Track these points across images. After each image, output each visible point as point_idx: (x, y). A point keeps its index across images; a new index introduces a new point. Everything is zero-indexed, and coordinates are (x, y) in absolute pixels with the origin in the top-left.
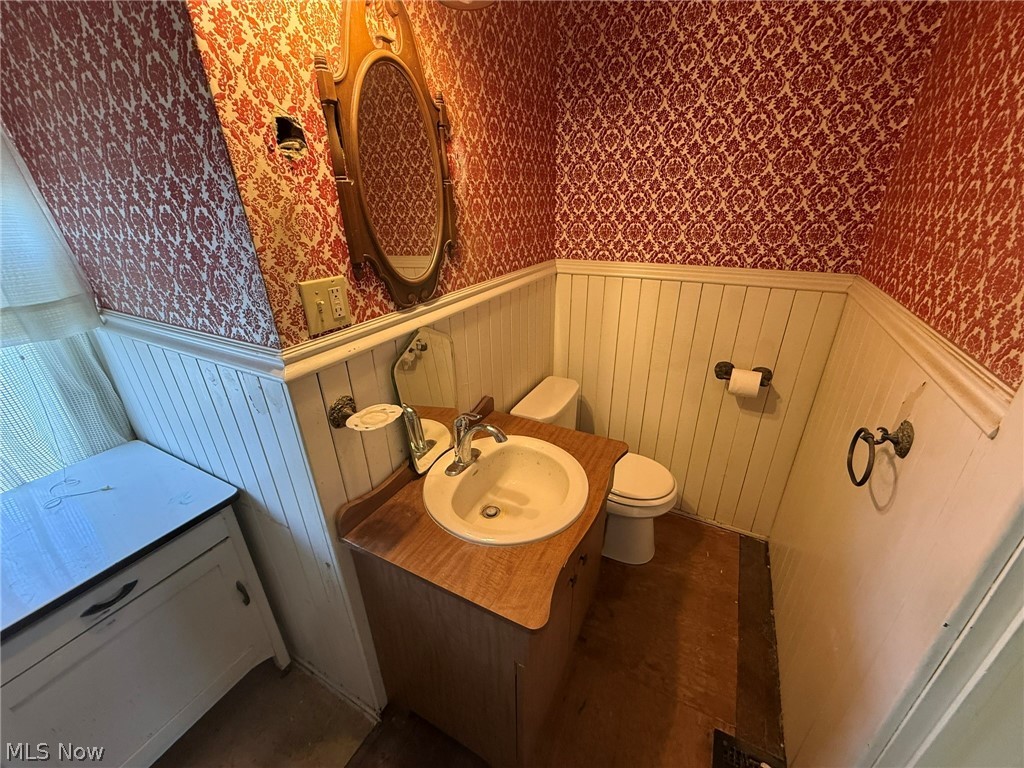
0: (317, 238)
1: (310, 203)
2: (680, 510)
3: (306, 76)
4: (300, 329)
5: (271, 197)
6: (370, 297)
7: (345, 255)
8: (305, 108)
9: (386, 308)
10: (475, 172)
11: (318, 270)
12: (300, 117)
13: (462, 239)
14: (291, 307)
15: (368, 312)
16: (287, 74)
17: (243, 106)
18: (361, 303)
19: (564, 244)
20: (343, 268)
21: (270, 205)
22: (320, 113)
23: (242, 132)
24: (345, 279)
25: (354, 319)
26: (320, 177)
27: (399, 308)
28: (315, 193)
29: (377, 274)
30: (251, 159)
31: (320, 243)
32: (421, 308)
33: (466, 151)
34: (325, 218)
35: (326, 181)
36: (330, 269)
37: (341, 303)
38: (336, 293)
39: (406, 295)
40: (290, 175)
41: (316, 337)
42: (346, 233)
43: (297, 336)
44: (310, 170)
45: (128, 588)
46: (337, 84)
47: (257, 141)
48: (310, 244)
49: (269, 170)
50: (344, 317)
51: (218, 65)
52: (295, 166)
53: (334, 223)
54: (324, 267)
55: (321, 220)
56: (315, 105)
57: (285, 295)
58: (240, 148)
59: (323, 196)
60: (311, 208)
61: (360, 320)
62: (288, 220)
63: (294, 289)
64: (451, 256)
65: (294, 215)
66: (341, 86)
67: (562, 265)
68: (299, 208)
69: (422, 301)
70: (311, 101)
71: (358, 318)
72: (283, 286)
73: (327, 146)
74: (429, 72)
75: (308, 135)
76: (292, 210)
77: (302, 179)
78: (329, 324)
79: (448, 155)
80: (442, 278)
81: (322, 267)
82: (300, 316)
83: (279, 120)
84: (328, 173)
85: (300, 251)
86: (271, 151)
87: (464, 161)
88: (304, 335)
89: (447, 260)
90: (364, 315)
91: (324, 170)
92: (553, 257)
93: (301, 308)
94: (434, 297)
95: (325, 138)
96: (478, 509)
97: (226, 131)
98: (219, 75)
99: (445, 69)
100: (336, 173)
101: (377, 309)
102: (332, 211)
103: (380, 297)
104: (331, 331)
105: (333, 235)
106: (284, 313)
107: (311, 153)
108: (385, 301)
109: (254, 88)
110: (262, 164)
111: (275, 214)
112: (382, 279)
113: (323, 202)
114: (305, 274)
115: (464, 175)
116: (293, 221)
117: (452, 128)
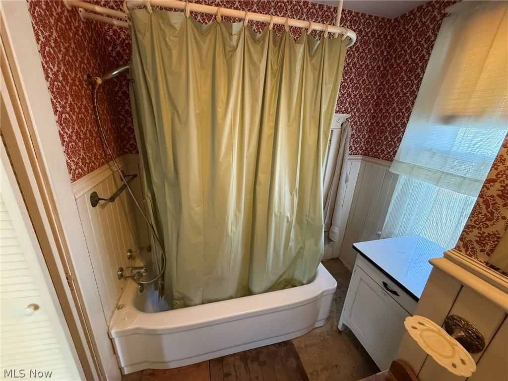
45: (395, 293)
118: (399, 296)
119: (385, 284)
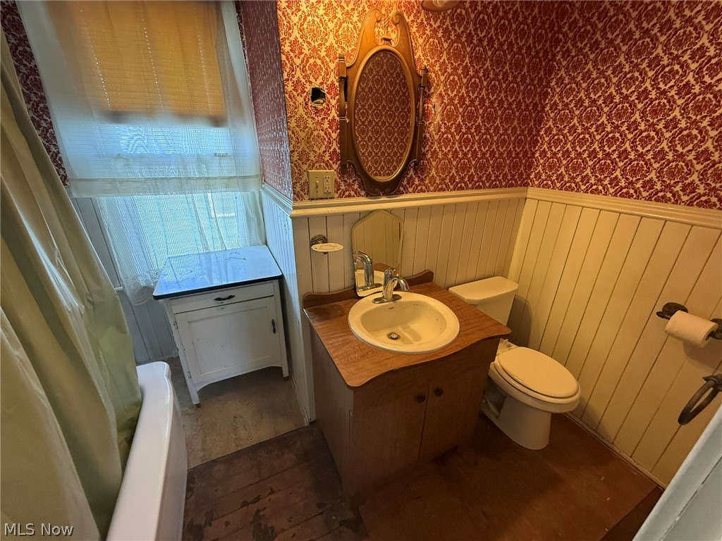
0: (323, 149)
1: (322, 130)
2: (595, 431)
3: (332, 66)
4: (305, 194)
5: (302, 127)
6: (349, 185)
7: (338, 160)
8: (329, 82)
9: (359, 194)
10: (449, 116)
11: (320, 166)
12: (325, 87)
13: (428, 160)
14: (302, 181)
15: (347, 194)
16: (322, 66)
17: (297, 84)
18: (343, 187)
19: (538, 175)
20: (335, 166)
21: (301, 131)
22: (337, 84)
23: (294, 96)
24: (335, 172)
25: (337, 195)
26: (330, 118)
27: (367, 195)
28: (326, 126)
29: (356, 173)
30: (296, 108)
31: (324, 152)
32: (384, 199)
33: (442, 102)
34: (329, 139)
35: (334, 119)
36: (327, 165)
37: (330, 186)
38: (327, 179)
39: (374, 189)
40: (314, 116)
41: (312, 199)
42: (340, 148)
43: (302, 197)
44: (325, 114)
45: (231, 297)
46: (348, 68)
47: (300, 100)
48: (318, 151)
49: (304, 113)
50: (330, 193)
51: (289, 65)
52: (317, 111)
53: (334, 142)
54: (324, 165)
55: (327, 140)
56: (335, 80)
57: (300, 175)
58: (292, 103)
59: (331, 127)
60: (322, 133)
61: (340, 197)
62: (308, 138)
63: (305, 173)
64: (415, 170)
65: (312, 136)
66: (351, 69)
67: (532, 192)
68: (316, 133)
69: (386, 194)
70: (333, 78)
71: (340, 195)
72: (300, 170)
73: (337, 102)
74: (419, 53)
75: (328, 96)
76: (312, 133)
77: (320, 118)
78: (321, 194)
79: (426, 105)
80: (405, 183)
81: (322, 164)
82: (306, 187)
83: (313, 89)
84: (336, 115)
85: (312, 155)
86: (306, 104)
87: (439, 109)
88: (306, 197)
89: (411, 172)
90: (344, 194)
91: (334, 113)
92: (527, 185)
93: (307, 183)
94: (395, 194)
95: (337, 97)
96: (388, 331)
97: (287, 96)
98: (288, 70)
99: (433, 51)
100: (341, 114)
101: (353, 193)
102: (334, 135)
103: (356, 187)
104: (322, 199)
105: (332, 148)
106: (298, 184)
107: (328, 105)
108: (359, 190)
109: (304, 74)
110: (301, 111)
111: (302, 135)
112: (359, 177)
113: (330, 130)
114: (313, 166)
115: (438, 118)
116: (311, 139)
117: (433, 88)
118: (234, 296)
119: (219, 299)
